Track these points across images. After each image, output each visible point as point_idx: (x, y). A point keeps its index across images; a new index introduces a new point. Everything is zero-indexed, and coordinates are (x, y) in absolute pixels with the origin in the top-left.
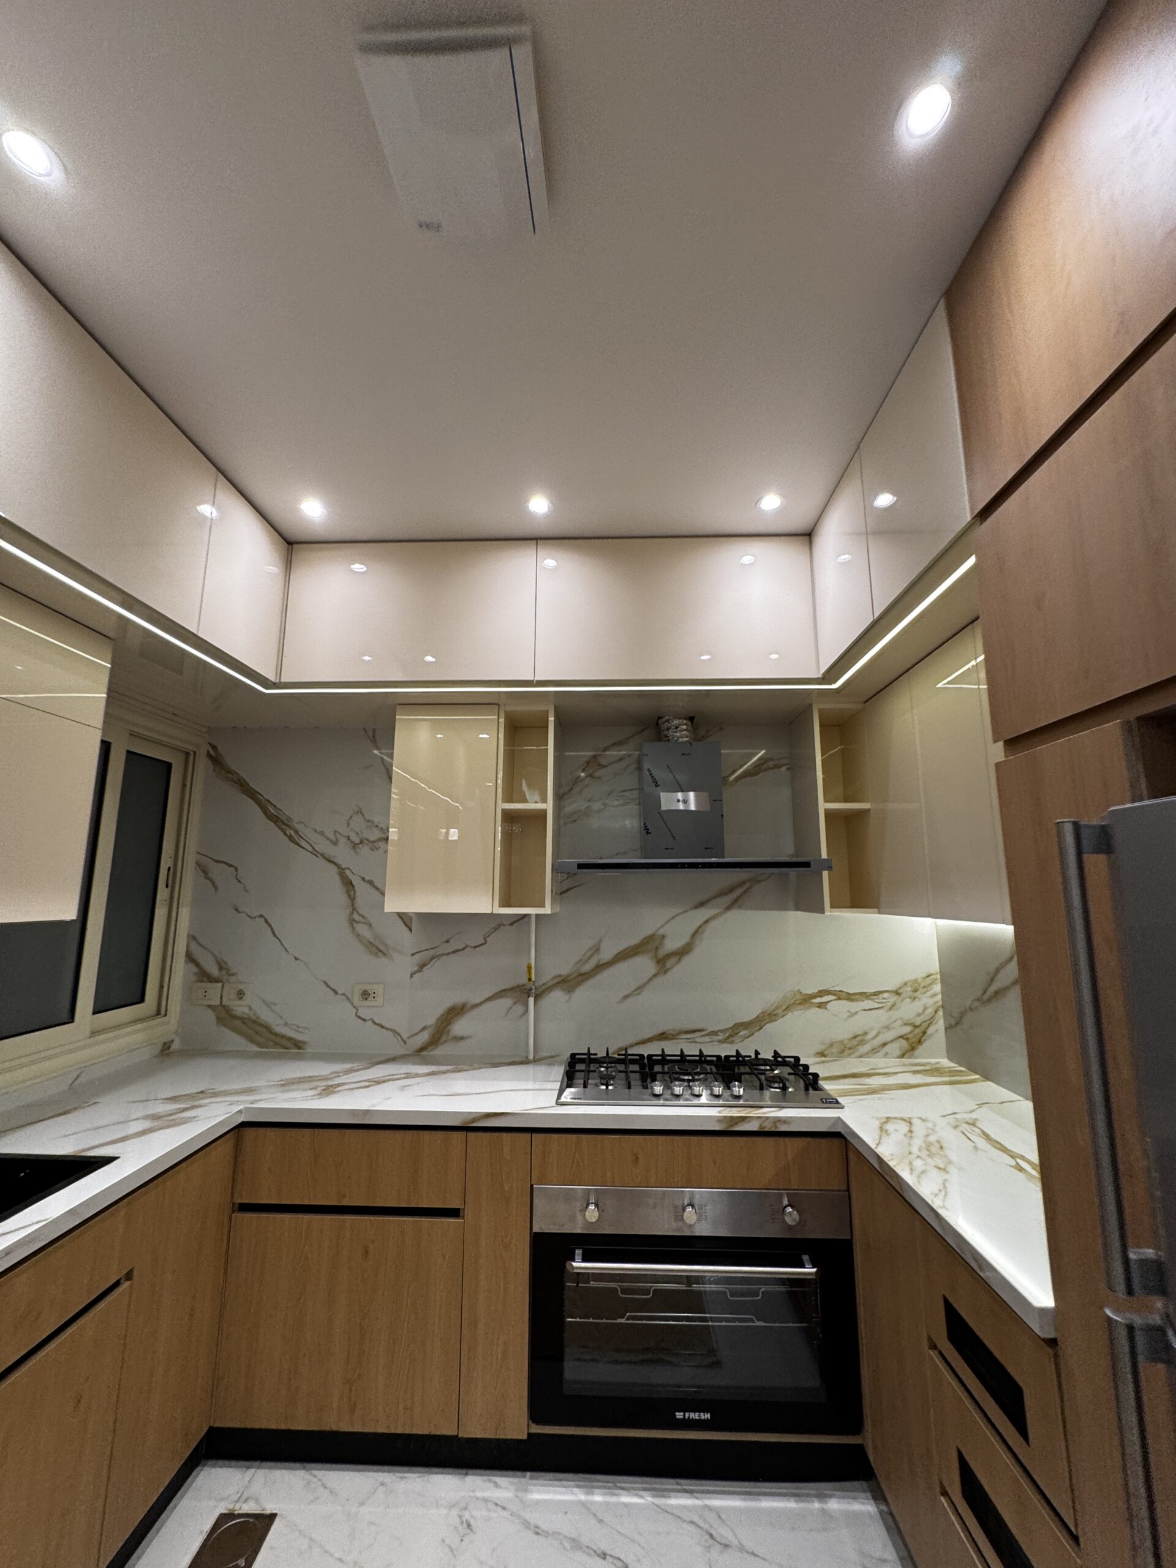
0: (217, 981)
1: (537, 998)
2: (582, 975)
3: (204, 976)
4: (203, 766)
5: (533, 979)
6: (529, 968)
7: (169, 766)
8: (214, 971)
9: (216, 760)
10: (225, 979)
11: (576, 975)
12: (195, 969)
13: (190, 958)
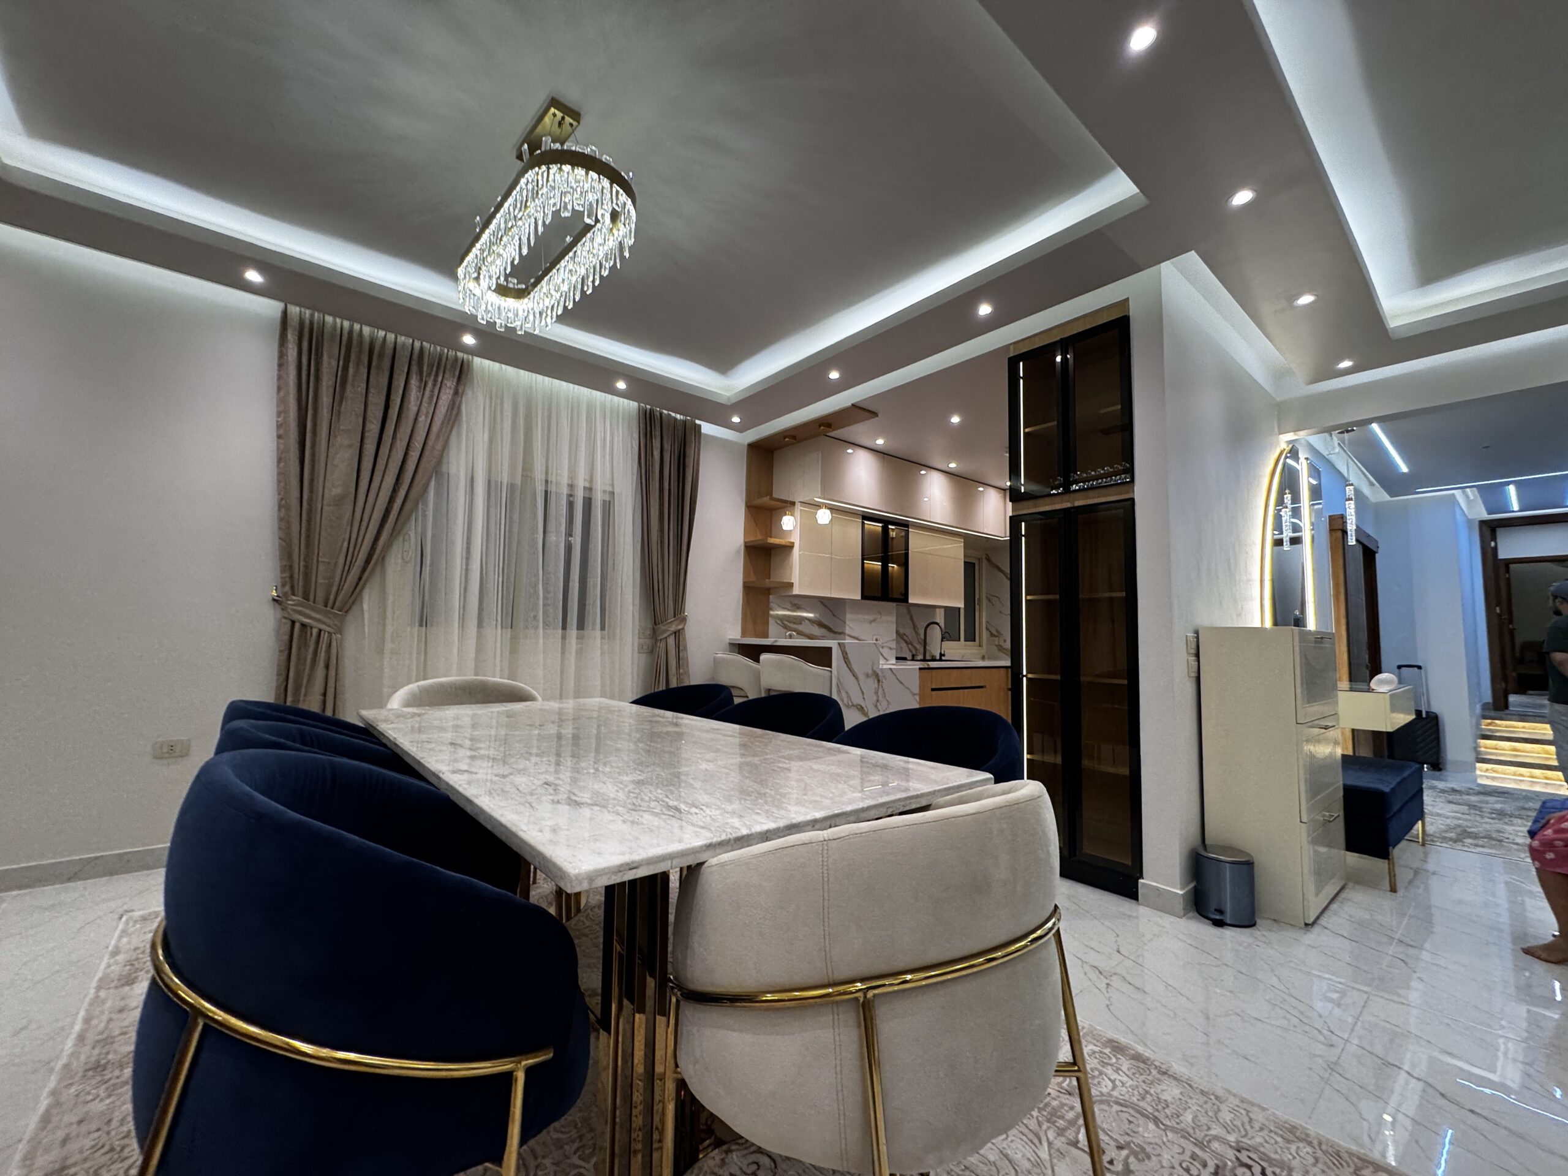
0: (997, 637)
3: (992, 635)
4: (985, 562)
7: (974, 564)
8: (996, 633)
9: (988, 560)
10: (999, 636)
12: (989, 633)
13: (987, 629)
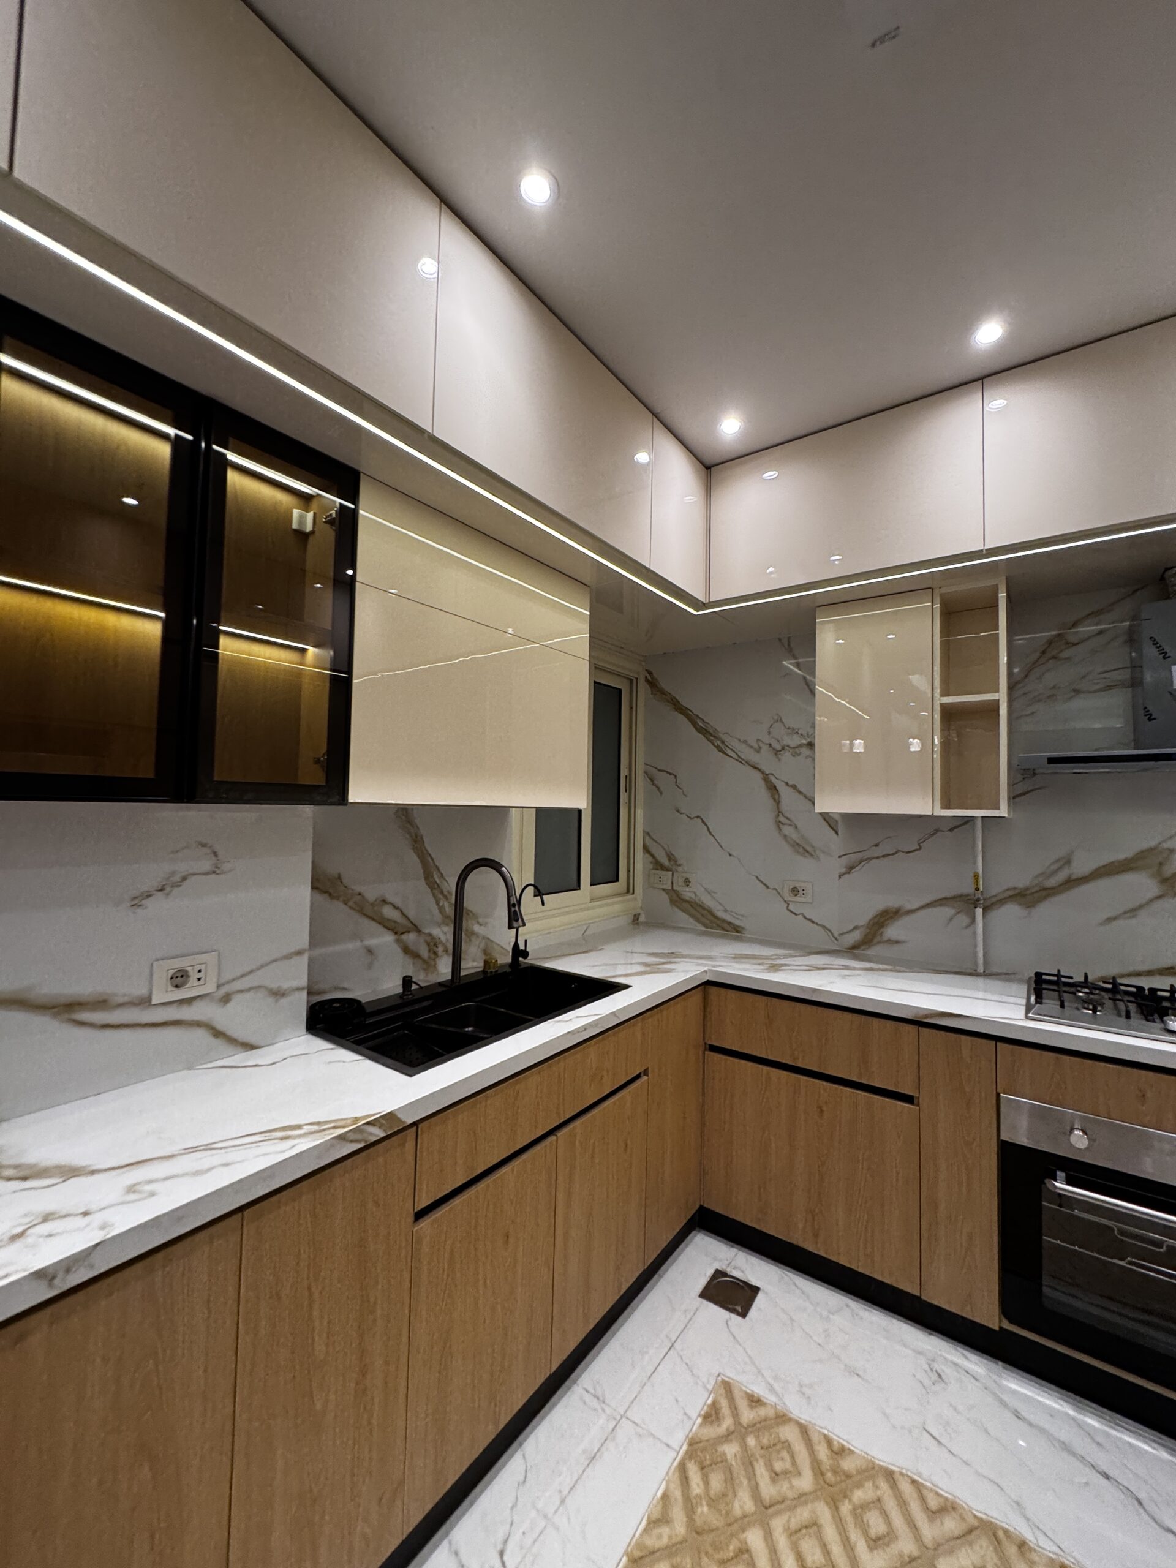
0: (667, 870)
1: (985, 910)
2: (1045, 889)
4: (643, 689)
5: (981, 889)
6: (976, 877)
7: (620, 691)
8: (665, 862)
9: (652, 683)
10: (673, 869)
11: (1037, 889)
12: (651, 859)
13: (646, 849)
